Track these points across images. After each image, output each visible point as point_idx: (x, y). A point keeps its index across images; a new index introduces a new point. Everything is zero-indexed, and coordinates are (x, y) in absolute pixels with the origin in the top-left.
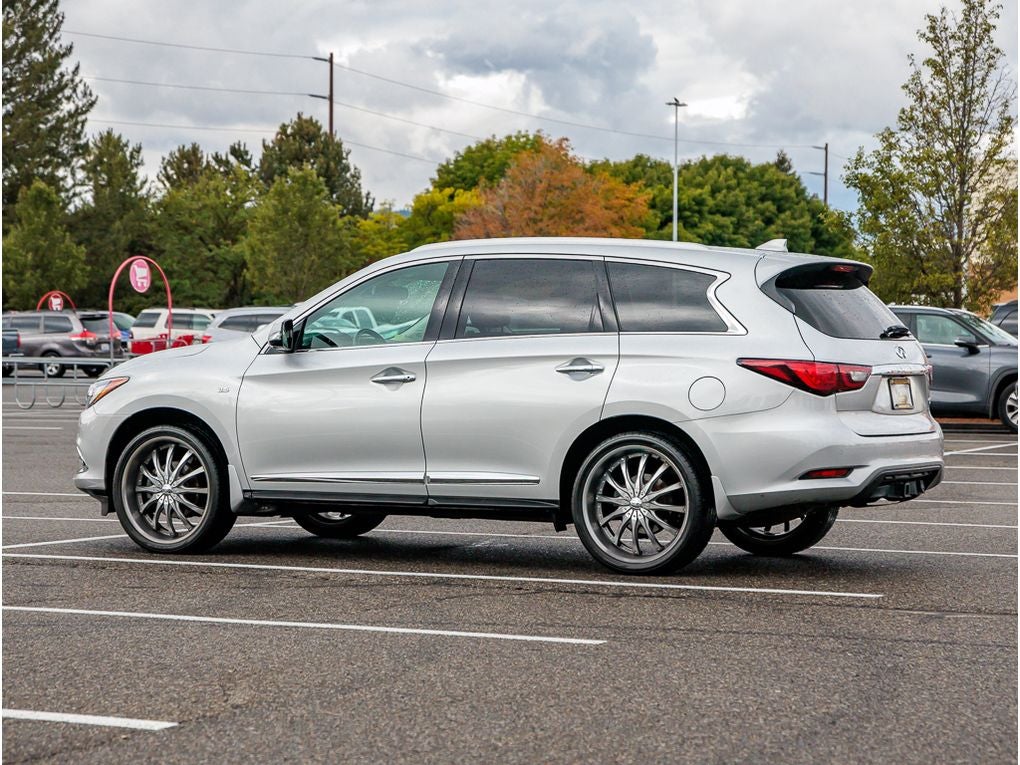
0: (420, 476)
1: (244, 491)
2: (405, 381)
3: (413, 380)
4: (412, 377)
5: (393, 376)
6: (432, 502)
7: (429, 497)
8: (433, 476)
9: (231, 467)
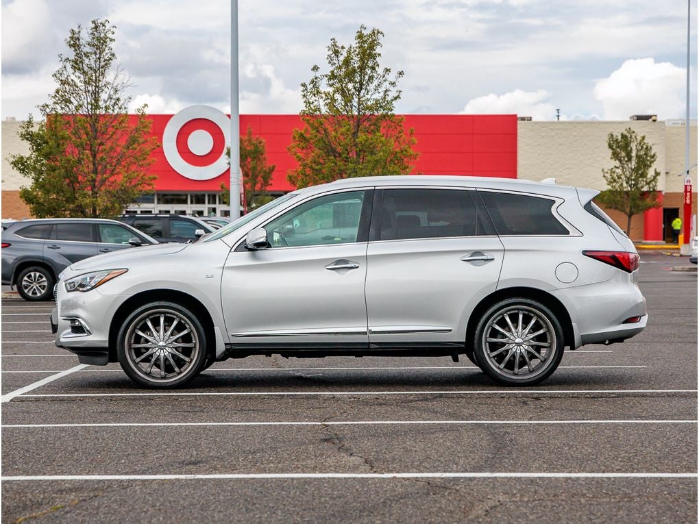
0: (365, 330)
1: (226, 344)
2: (352, 268)
3: (358, 267)
4: (357, 265)
5: (342, 264)
6: (373, 346)
7: (369, 343)
8: (373, 329)
9: (216, 328)
